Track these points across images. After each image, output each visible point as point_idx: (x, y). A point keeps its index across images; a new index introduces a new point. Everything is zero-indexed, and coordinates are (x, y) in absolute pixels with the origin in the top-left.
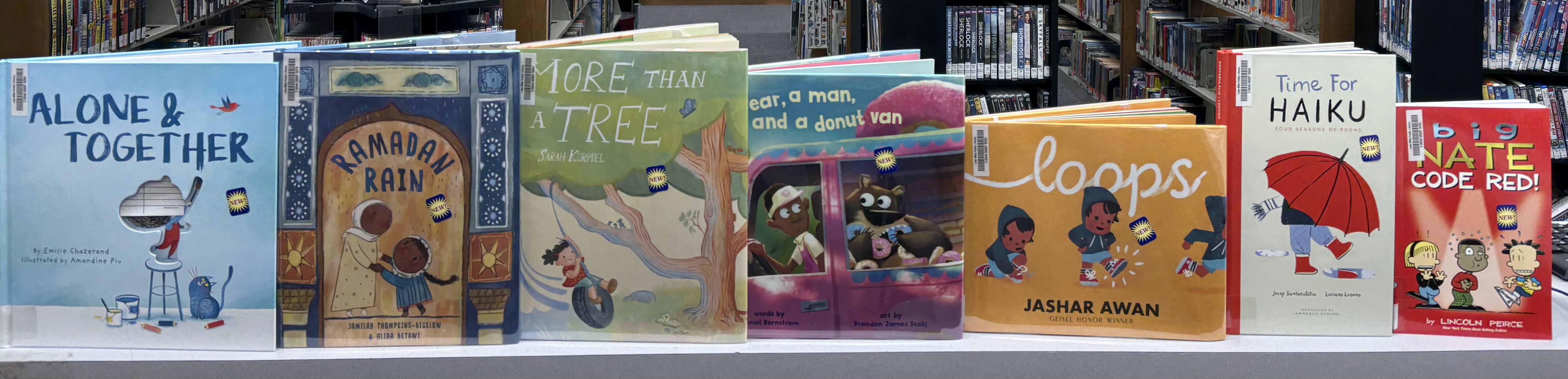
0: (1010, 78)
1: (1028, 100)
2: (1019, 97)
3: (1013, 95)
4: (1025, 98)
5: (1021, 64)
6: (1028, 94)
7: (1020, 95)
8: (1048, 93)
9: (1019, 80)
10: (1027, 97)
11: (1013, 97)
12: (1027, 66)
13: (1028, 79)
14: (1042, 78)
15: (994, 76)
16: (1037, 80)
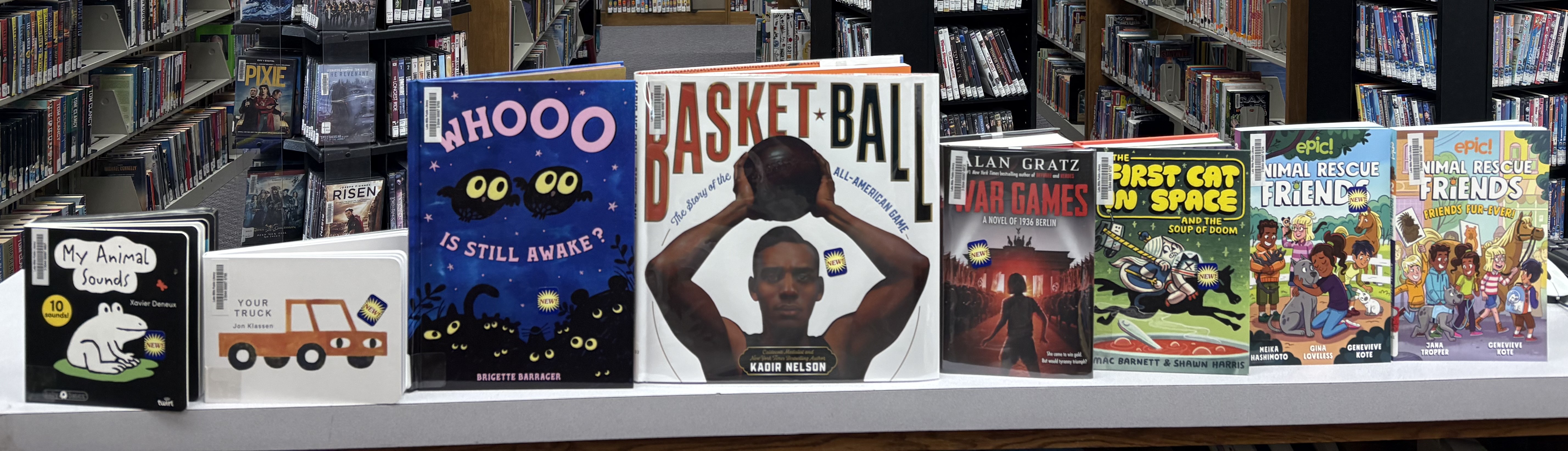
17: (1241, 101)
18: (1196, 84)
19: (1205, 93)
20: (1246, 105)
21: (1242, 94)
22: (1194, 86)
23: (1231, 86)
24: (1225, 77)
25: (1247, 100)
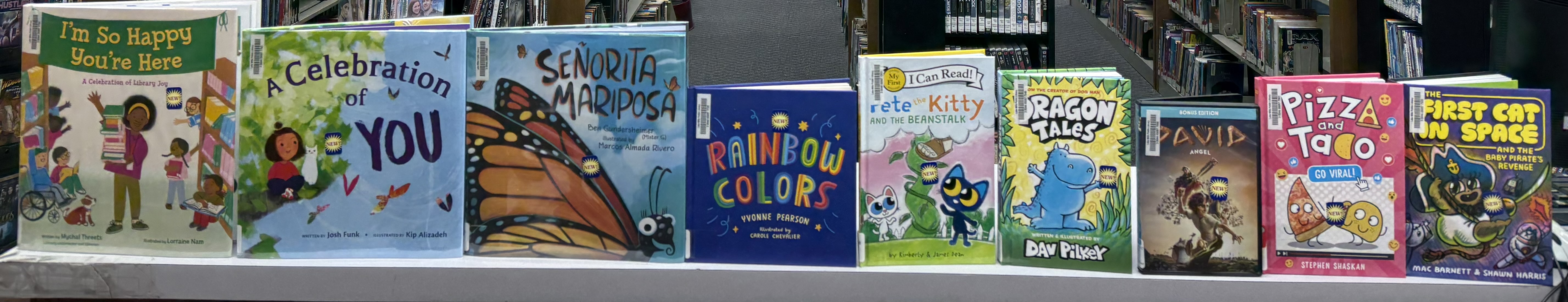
0: (1009, 32)
1: (1027, 54)
2: (1017, 51)
3: (1012, 49)
4: (1023, 52)
5: (1020, 19)
6: (1026, 49)
7: (1019, 49)
8: (1046, 48)
9: (1018, 35)
10: (1025, 51)
11: (1011, 51)
12: (1026, 21)
13: (1026, 34)
14: (1039, 33)
15: (994, 30)
16: (1034, 35)
17: (1293, 37)
18: (1252, 21)
19: (1260, 30)
20: (1298, 42)
21: (1294, 31)
22: (1250, 22)
23: (1282, 23)
24: (1279, 14)
25: (1300, 37)
